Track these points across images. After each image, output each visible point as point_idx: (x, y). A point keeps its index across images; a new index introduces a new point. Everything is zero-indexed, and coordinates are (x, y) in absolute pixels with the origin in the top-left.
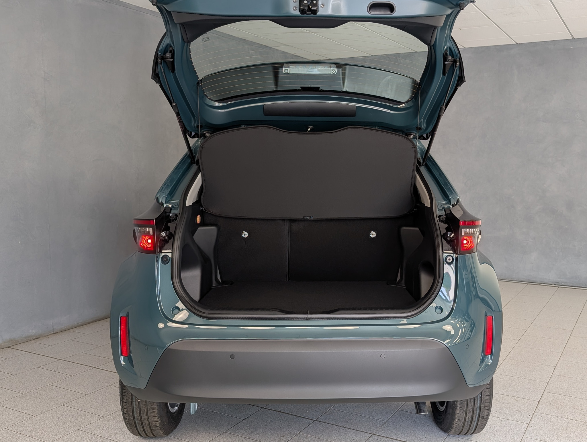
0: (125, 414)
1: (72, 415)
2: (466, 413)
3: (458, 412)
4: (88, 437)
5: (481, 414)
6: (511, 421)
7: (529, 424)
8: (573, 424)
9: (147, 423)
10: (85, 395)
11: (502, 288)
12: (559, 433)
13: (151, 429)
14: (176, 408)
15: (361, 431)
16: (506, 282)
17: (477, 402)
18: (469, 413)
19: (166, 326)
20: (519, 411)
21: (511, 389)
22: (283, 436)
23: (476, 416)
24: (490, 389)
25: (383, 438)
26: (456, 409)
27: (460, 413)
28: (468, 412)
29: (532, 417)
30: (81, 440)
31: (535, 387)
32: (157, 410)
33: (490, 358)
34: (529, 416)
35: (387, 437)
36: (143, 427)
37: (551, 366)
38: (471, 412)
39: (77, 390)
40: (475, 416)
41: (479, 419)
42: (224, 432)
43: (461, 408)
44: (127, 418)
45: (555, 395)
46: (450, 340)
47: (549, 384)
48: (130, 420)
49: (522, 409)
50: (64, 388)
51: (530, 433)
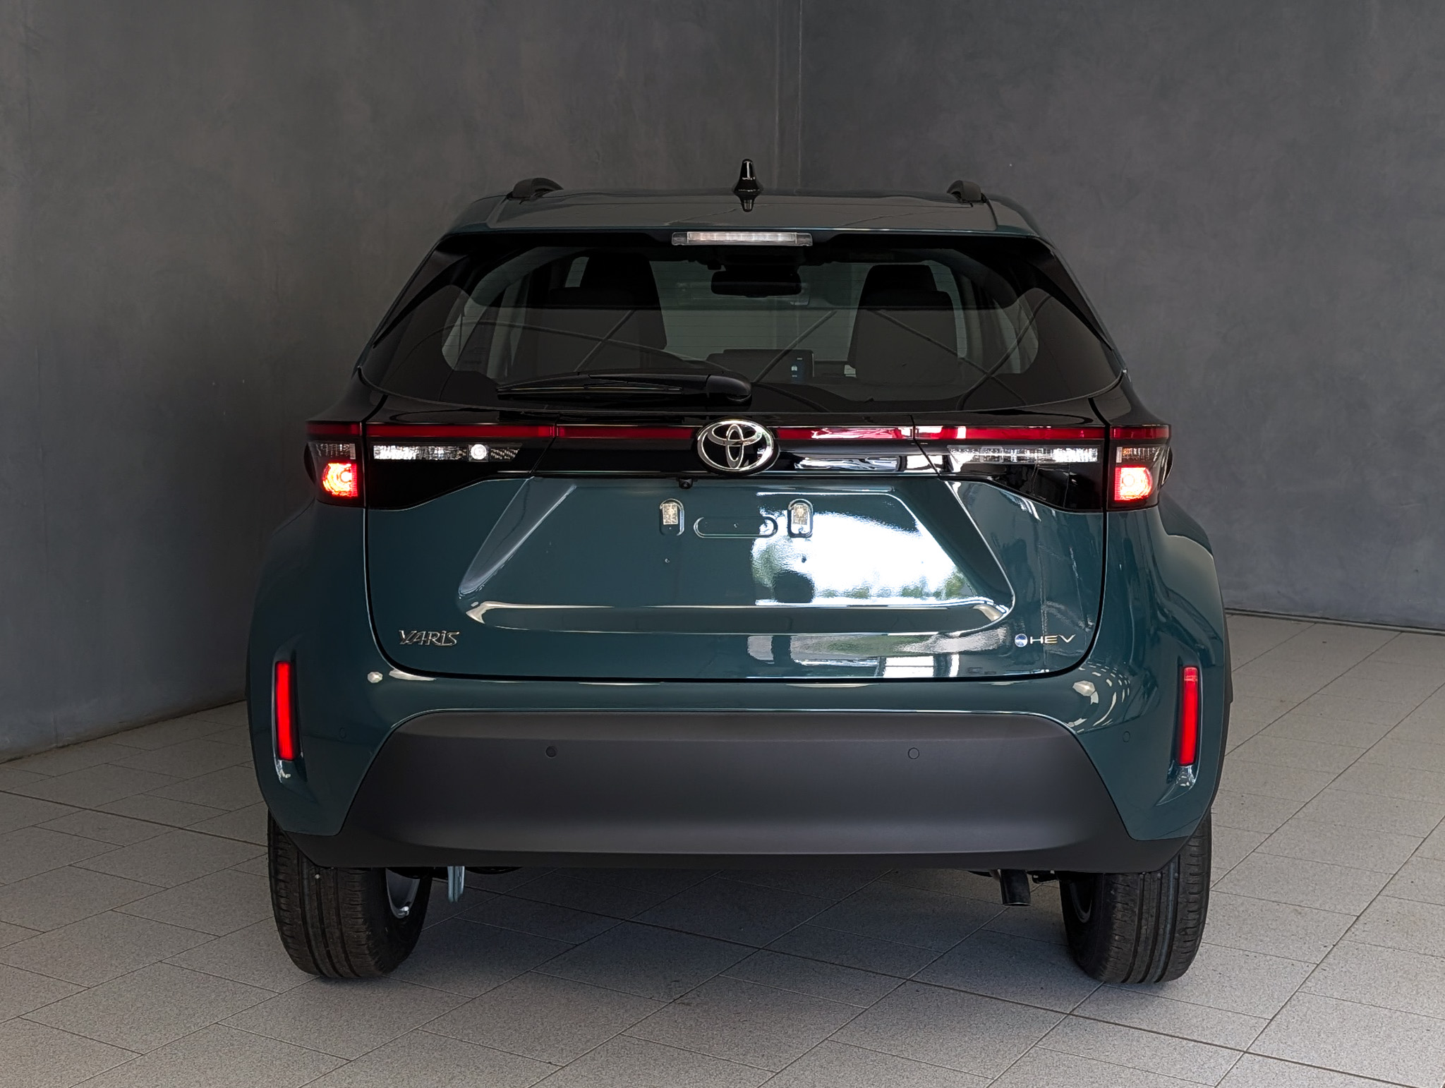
0: (282, 912)
1: (139, 932)
2: (1140, 920)
3: (1119, 915)
4: (187, 977)
5: (1178, 923)
6: (1274, 958)
7: (1318, 965)
8: (1435, 966)
9: (337, 934)
10: (163, 889)
11: (1324, 642)
12: (1394, 984)
13: (345, 952)
14: (406, 909)
15: (877, 973)
16: (1339, 626)
17: (1166, 889)
18: (1147, 920)
19: (387, 678)
20: (1300, 936)
21: (1290, 887)
22: (678, 981)
23: (1166, 926)
24: (1200, 858)
25: (933, 988)
26: (1114, 907)
27: (1126, 919)
28: (1145, 916)
29: (1331, 950)
30: (168, 982)
31: (1356, 884)
32: (363, 901)
33: (1190, 771)
34: (1325, 947)
35: (942, 987)
36: (326, 946)
37: (1414, 836)
38: (1152, 916)
39: (142, 878)
40: (1163, 927)
41: (1174, 936)
42: (527, 972)
43: (1125, 906)
44: (287, 921)
45: (1408, 902)
46: (1084, 720)
47: (1397, 877)
48: (295, 926)
49: (1309, 931)
50: (107, 872)
51: (1316, 984)
